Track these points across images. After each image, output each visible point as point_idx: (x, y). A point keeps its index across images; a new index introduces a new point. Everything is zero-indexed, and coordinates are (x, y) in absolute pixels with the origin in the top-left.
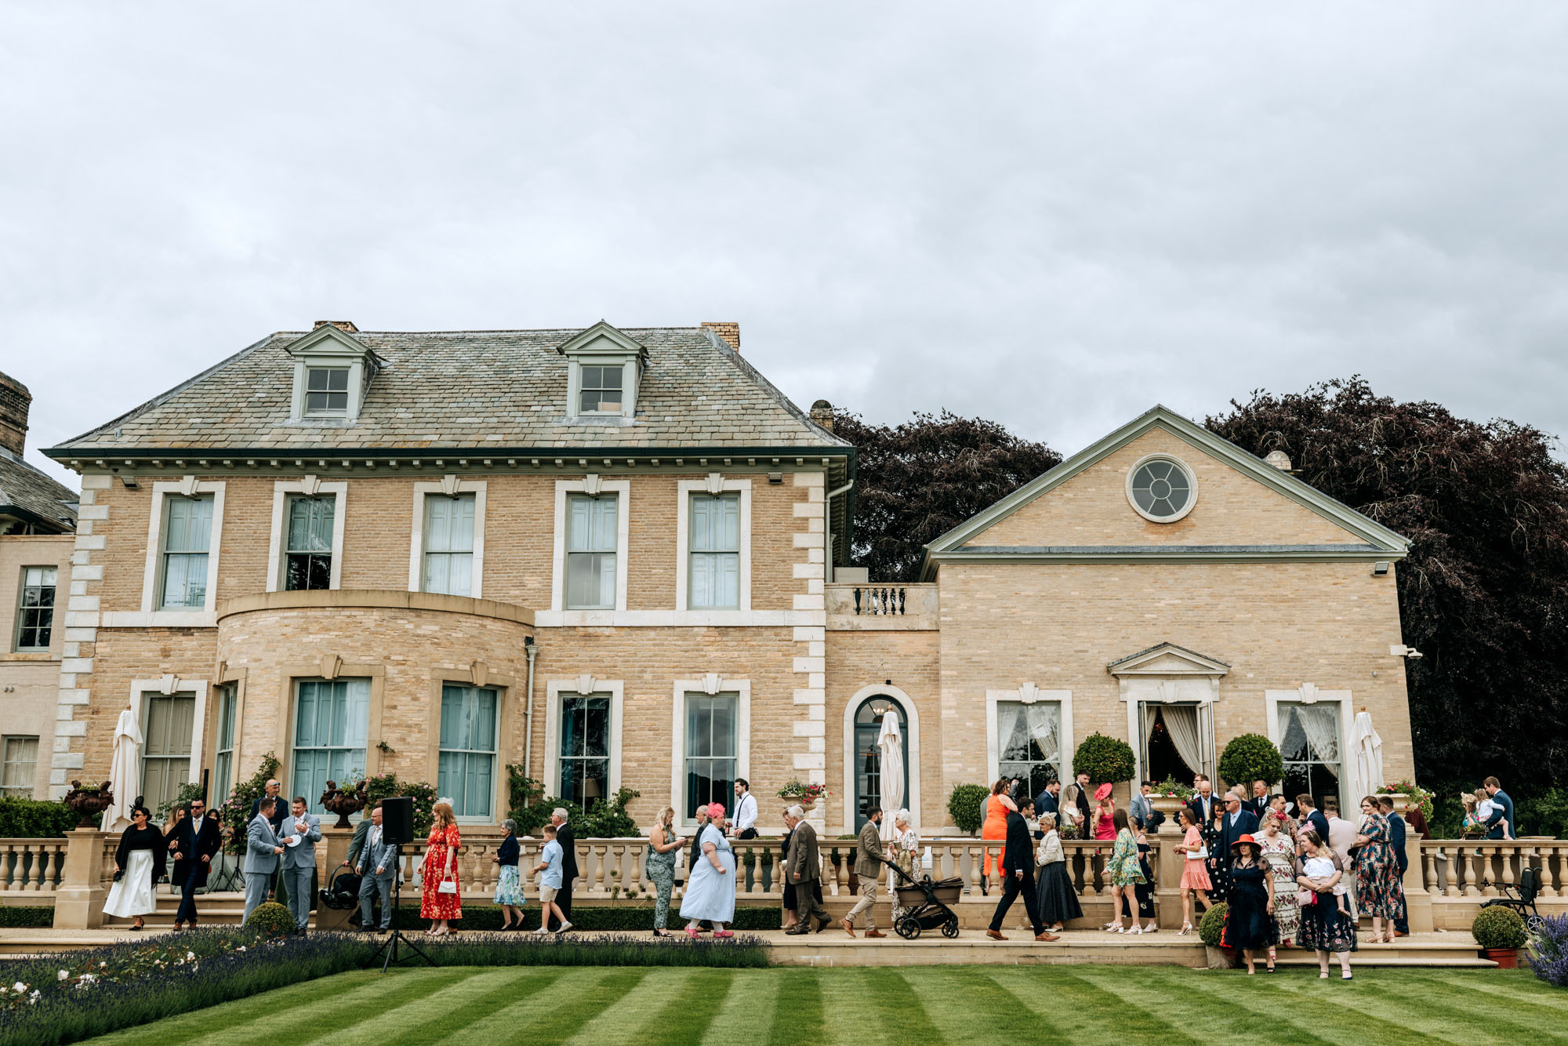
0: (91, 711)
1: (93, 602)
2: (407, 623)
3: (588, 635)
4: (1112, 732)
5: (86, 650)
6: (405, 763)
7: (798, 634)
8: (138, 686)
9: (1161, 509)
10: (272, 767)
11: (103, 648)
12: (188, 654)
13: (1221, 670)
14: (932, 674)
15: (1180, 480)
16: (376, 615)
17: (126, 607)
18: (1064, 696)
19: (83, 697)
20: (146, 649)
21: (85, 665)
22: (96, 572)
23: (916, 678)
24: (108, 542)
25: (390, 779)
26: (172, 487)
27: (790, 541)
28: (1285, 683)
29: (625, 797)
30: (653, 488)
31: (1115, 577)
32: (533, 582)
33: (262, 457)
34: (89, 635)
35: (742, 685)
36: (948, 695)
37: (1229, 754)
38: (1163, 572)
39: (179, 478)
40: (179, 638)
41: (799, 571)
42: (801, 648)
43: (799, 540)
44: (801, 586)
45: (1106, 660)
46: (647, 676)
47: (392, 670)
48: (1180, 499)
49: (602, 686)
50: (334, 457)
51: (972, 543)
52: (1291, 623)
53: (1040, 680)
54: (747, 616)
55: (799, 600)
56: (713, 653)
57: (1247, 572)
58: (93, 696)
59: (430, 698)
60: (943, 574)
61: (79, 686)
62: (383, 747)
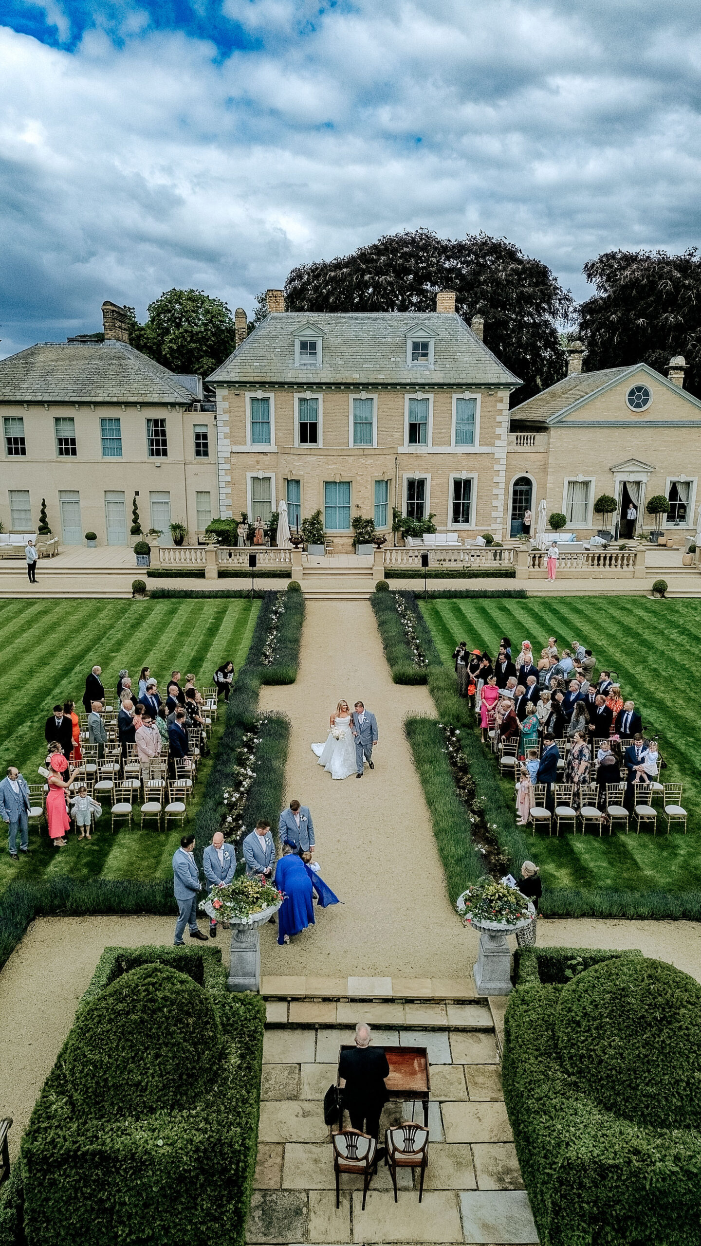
0: (231, 484)
1: (227, 441)
2: (362, 460)
3: (418, 456)
4: (609, 494)
5: (227, 460)
6: (364, 511)
7: (496, 456)
8: (250, 475)
9: (638, 406)
10: (319, 513)
11: (233, 460)
12: (267, 463)
13: (652, 470)
14: (544, 469)
15: (646, 393)
16: (352, 458)
17: (240, 444)
18: (593, 479)
19: (228, 478)
20: (251, 460)
21: (228, 467)
22: (227, 430)
23: (537, 470)
24: (230, 417)
25: (360, 517)
26: (253, 395)
27: (495, 419)
28: (674, 474)
29: (431, 516)
30: (443, 397)
31: (617, 433)
32: (397, 435)
33: (291, 384)
34: (228, 455)
35: (474, 475)
36: (550, 478)
37: (650, 503)
38: (635, 431)
39: (256, 391)
40: (262, 456)
41: (498, 431)
42: (497, 461)
43: (499, 418)
44: (498, 437)
45: (610, 465)
46: (440, 472)
47: (359, 478)
48: (646, 402)
49: (423, 476)
50: (319, 385)
51: (564, 419)
52: (680, 451)
53: (585, 473)
54: (477, 448)
55: (498, 443)
56: (464, 463)
57: (667, 431)
58: (232, 478)
59: (372, 487)
60: (552, 432)
61: (226, 474)
62: (358, 506)
